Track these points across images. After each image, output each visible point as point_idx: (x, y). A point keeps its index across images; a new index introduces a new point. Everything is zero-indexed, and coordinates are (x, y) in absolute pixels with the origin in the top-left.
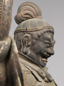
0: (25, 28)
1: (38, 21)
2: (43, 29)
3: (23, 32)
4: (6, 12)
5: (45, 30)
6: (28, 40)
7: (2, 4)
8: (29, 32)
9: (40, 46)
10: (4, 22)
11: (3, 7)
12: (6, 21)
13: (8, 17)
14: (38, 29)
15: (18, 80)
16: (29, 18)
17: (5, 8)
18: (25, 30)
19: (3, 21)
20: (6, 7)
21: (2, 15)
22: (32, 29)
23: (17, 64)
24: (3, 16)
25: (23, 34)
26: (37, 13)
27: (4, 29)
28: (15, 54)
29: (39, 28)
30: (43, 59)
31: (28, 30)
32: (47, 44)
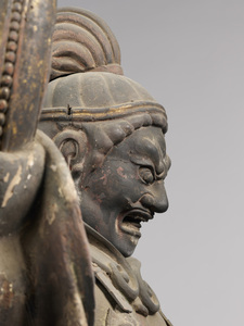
0: (61, 108)
1: (113, 82)
2: (130, 114)
3: (56, 120)
4: (33, 44)
5: (139, 117)
6: (74, 154)
7: (21, 13)
8: (79, 124)
9: (117, 178)
10: (25, 81)
11: (23, 22)
12: (34, 77)
13: (41, 62)
14: (114, 111)
15: (75, 305)
16: (74, 70)
17: (30, 26)
18: (62, 114)
19: (24, 75)
20: (35, 23)
21: (19, 55)
22: (92, 112)
23: (73, 241)
24: (23, 56)
25: (55, 127)
26: (105, 51)
27: (26, 107)
28: (66, 203)
29: (119, 107)
30: (126, 227)
31: (74, 115)
32: (144, 170)
